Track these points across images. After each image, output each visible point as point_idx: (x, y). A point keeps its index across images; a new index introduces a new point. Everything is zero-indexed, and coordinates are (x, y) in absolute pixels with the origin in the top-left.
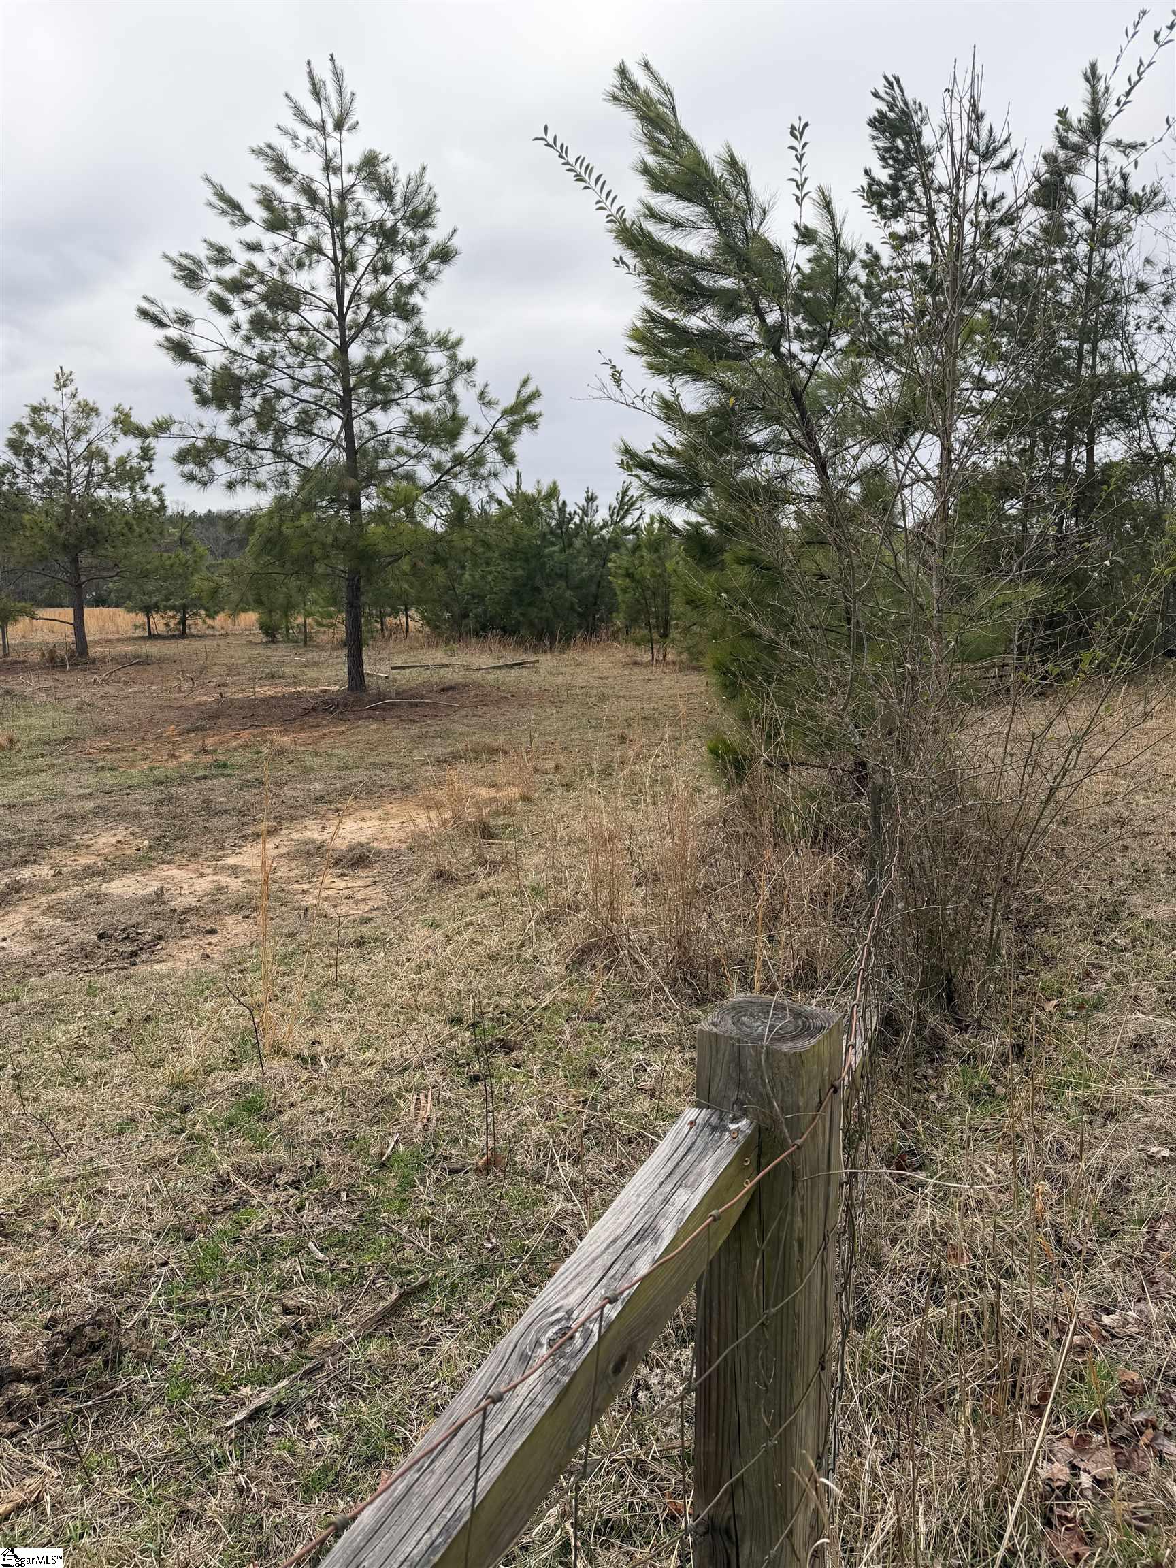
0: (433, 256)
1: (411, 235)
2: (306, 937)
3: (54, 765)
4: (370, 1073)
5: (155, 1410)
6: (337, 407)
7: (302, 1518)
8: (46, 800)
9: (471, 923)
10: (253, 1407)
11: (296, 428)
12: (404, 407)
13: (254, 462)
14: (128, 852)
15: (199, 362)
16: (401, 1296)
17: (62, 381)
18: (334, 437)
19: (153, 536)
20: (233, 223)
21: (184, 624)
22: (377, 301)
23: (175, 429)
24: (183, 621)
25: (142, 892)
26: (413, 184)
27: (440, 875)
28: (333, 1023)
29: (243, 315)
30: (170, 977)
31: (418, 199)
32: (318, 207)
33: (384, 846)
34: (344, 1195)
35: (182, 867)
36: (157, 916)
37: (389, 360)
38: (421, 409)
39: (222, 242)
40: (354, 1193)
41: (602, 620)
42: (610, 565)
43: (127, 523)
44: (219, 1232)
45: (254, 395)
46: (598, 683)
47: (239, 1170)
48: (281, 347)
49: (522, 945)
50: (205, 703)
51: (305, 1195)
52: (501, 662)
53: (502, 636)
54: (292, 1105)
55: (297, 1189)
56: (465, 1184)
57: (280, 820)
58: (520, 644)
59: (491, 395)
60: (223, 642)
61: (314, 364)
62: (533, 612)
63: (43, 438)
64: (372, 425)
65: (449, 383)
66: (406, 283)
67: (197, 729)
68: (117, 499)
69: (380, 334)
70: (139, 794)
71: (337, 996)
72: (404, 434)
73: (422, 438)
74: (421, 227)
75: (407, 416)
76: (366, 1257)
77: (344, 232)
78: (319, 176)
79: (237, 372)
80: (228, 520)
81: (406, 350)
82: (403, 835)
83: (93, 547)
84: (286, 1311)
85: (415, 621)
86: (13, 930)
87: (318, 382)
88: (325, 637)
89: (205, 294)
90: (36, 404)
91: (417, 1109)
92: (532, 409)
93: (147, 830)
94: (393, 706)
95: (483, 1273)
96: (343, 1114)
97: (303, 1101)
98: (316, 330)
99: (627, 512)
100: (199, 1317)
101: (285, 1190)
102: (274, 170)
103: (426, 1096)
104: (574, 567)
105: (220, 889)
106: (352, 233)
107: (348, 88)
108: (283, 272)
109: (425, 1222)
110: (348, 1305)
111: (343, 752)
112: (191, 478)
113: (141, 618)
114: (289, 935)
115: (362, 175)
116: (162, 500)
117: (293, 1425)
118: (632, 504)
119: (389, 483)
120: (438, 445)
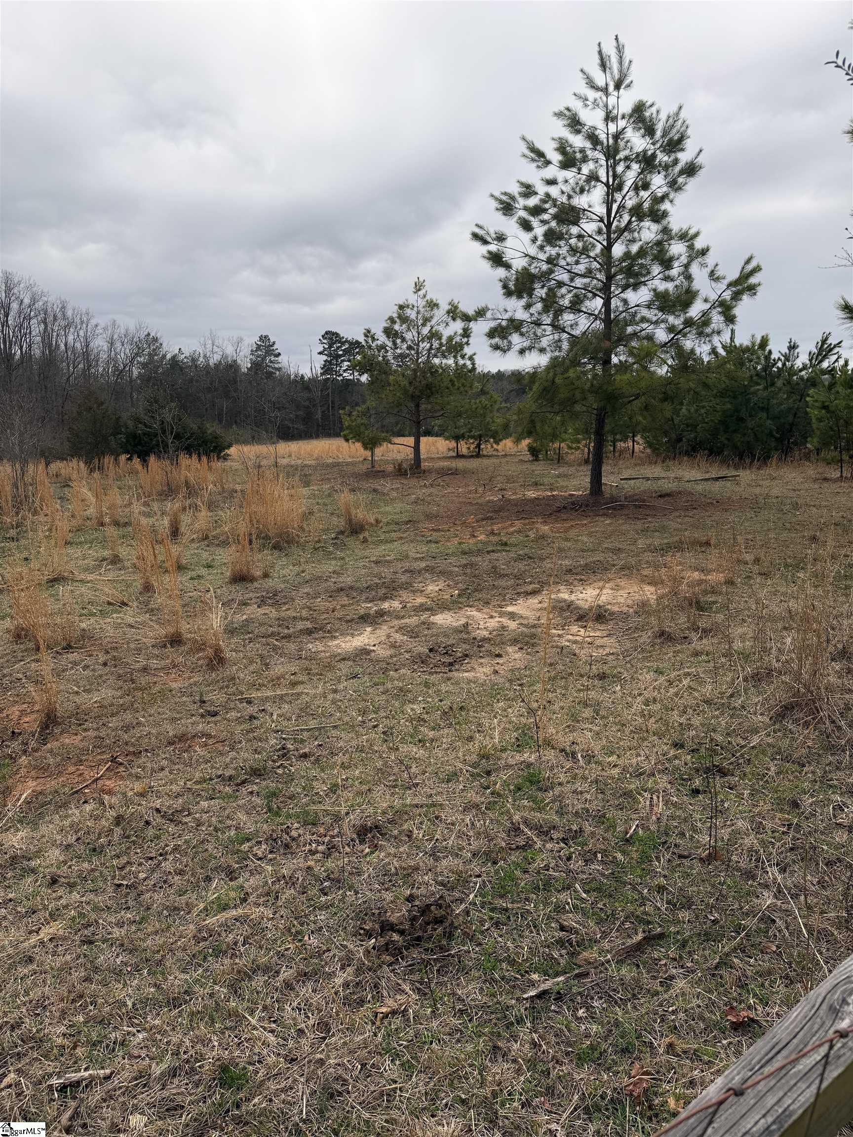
0: (682, 172)
1: (666, 158)
2: (563, 668)
3: (401, 538)
4: (615, 772)
5: (475, 973)
6: (600, 290)
7: (577, 1077)
8: (398, 560)
9: (688, 674)
10: (541, 989)
11: (569, 308)
12: (650, 286)
13: (539, 334)
14: (445, 597)
15: (508, 266)
16: (644, 938)
17: (418, 287)
18: (596, 312)
19: (466, 388)
20: (538, 167)
21: (479, 447)
22: (637, 212)
23: (489, 315)
24: (479, 446)
25: (454, 624)
26: (671, 120)
27: (662, 634)
28: (585, 732)
29: (539, 231)
30: (474, 683)
31: (674, 131)
32: (599, 147)
33: (616, 609)
34: (599, 855)
35: (479, 610)
36: (465, 641)
37: (642, 253)
38: (662, 286)
39: (530, 182)
40: (606, 856)
41: (796, 443)
42: (808, 399)
43: (451, 381)
44: (514, 862)
45: (543, 287)
46: (791, 494)
47: (526, 822)
48: (564, 251)
49: (732, 696)
50: (493, 501)
51: (572, 850)
52: (707, 476)
53: (709, 456)
54: (560, 784)
55: (566, 844)
56: (691, 868)
57: (543, 584)
58: (724, 462)
59: (719, 273)
60: (504, 460)
61: (587, 260)
62: (737, 437)
63: (404, 326)
64: (625, 301)
65: (687, 266)
66: (659, 195)
67: (487, 518)
68: (446, 364)
69: (636, 235)
70: (452, 560)
71: (587, 713)
72: (649, 307)
73: (661, 309)
74: (675, 152)
75: (652, 293)
76: (617, 904)
77: (616, 163)
78: (601, 125)
79: (533, 271)
80: (517, 376)
81: (655, 244)
82: (630, 602)
83: (429, 396)
84: (562, 928)
85: (639, 445)
86: (379, 640)
87: (589, 273)
88: (572, 457)
89: (515, 219)
90: (401, 303)
91: (651, 805)
92: (753, 280)
93: (457, 584)
94: (622, 507)
95: (707, 937)
96: (596, 798)
97: (568, 782)
98: (590, 236)
99: (825, 357)
100: (503, 918)
101: (558, 843)
102: (569, 125)
103: (658, 797)
104: (775, 401)
105: (503, 628)
106: (622, 163)
107: (627, 56)
108: (570, 197)
109: (661, 889)
110: (605, 935)
111: (585, 539)
112: (496, 347)
113: (453, 444)
114: (551, 665)
115: (632, 120)
116: (473, 364)
117: (568, 1008)
118: (831, 350)
119: (634, 344)
120: (673, 313)
